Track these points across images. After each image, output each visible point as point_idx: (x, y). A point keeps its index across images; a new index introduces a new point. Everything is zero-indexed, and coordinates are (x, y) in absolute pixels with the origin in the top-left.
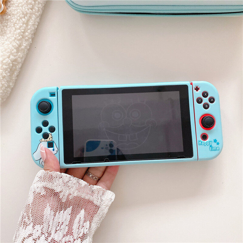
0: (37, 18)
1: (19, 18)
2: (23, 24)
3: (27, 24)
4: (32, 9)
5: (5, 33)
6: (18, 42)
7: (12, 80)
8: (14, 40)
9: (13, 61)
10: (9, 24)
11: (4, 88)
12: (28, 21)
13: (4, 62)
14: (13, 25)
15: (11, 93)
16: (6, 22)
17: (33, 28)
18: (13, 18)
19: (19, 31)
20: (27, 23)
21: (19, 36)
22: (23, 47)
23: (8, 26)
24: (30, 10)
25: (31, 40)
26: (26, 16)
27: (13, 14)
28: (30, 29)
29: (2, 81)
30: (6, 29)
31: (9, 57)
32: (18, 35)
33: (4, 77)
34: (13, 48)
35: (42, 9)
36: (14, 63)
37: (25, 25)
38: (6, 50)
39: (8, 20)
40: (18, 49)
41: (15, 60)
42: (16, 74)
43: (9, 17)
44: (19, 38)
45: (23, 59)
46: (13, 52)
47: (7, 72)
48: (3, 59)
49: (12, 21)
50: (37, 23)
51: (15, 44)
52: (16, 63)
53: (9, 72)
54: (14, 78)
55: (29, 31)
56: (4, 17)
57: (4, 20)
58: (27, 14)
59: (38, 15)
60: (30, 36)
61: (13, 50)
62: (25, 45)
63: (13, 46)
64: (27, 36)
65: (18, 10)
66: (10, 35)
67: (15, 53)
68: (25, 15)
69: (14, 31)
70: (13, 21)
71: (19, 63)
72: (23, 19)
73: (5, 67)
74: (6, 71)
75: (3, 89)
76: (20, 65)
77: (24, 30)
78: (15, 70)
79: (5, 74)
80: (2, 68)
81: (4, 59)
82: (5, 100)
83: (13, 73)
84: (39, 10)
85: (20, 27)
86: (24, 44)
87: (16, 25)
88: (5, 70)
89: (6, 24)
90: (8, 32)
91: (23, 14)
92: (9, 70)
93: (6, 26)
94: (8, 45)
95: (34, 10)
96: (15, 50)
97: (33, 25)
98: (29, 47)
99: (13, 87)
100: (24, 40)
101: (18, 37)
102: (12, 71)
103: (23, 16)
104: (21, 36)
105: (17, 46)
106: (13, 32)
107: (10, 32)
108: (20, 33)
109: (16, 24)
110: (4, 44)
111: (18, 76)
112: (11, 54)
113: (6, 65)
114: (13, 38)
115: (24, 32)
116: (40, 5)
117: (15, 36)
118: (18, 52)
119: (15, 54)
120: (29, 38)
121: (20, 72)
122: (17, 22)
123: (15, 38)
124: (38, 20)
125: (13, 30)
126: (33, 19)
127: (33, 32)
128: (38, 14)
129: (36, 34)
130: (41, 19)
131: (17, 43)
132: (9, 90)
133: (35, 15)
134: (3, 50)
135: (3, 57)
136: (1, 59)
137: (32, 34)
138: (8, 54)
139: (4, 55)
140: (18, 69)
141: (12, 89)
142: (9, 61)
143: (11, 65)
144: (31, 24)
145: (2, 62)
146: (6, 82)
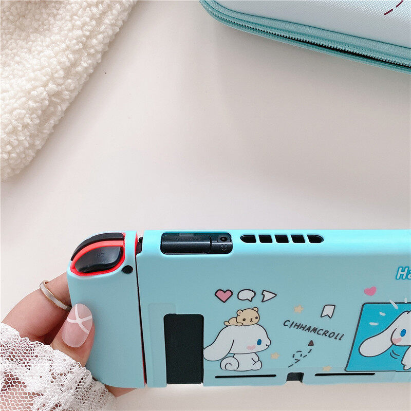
0: (124, 11)
1: (85, 4)
2: (92, 19)
3: (99, 20)
5: (49, 30)
6: (71, 56)
7: (42, 133)
8: (65, 50)
9: (53, 95)
10: (61, 12)
11: (21, 149)
12: (104, 14)
13: (34, 93)
14: (68, 17)
15: (34, 159)
16: (55, 7)
17: (111, 33)
19: (80, 32)
20: (99, 18)
21: (77, 43)
22: (79, 69)
23: (59, 17)
25: (99, 56)
26: (102, 3)
28: (104, 32)
29: (21, 134)
30: (52, 21)
31: (45, 85)
32: (74, 41)
33: (25, 126)
34: (58, 67)
36: (53, 99)
37: (94, 22)
38: (43, 68)
39: (61, 3)
40: (68, 71)
41: (57, 94)
42: (52, 122)
44: (77, 47)
45: (75, 93)
46: (56, 75)
47: (34, 116)
48: (31, 87)
49: (68, 7)
50: (120, 23)
51: (64, 59)
52: (58, 101)
53: (39, 117)
54: (46, 131)
55: (100, 36)
59: (127, 6)
60: (100, 48)
61: (56, 72)
62: (85, 65)
63: (60, 63)
64: (93, 47)
66: (58, 37)
67: (60, 78)
69: (69, 30)
70: (72, 8)
72: (94, 10)
73: (32, 104)
74: (33, 113)
75: (18, 151)
76: (64, 107)
77: (91, 32)
78: (53, 113)
79: (29, 121)
80: (26, 106)
81: (34, 88)
82: (18, 172)
83: (47, 120)
85: (84, 24)
86: (82, 63)
87: (75, 17)
88: (33, 111)
89: (55, 11)
90: (56, 30)
92: (40, 112)
93: (55, 16)
94: (50, 58)
96: (62, 73)
97: (112, 25)
98: (91, 71)
99: (40, 147)
100: (86, 54)
101: (74, 45)
102: (45, 114)
104: (81, 44)
105: (68, 64)
106: (66, 32)
107: (61, 29)
108: (80, 37)
109: (76, 15)
110: (42, 54)
111: (55, 127)
112: (52, 78)
113: (36, 102)
114: (64, 46)
115: (88, 38)
117: (68, 42)
119: (60, 81)
120: (97, 51)
121: (61, 120)
122: (80, 12)
123: (68, 47)
124: (125, 16)
125: (66, 28)
126: (114, 12)
127: (108, 41)
129: (113, 44)
130: (130, 16)
131: (68, 58)
132: (32, 153)
133: (121, 4)
134: (36, 67)
135: (33, 82)
136: (28, 86)
137: (105, 44)
138: (45, 79)
139: (35, 79)
140: (59, 114)
141: (38, 153)
142: (45, 93)
143: (47, 103)
144: (108, 22)
145: (29, 93)
146: (28, 138)
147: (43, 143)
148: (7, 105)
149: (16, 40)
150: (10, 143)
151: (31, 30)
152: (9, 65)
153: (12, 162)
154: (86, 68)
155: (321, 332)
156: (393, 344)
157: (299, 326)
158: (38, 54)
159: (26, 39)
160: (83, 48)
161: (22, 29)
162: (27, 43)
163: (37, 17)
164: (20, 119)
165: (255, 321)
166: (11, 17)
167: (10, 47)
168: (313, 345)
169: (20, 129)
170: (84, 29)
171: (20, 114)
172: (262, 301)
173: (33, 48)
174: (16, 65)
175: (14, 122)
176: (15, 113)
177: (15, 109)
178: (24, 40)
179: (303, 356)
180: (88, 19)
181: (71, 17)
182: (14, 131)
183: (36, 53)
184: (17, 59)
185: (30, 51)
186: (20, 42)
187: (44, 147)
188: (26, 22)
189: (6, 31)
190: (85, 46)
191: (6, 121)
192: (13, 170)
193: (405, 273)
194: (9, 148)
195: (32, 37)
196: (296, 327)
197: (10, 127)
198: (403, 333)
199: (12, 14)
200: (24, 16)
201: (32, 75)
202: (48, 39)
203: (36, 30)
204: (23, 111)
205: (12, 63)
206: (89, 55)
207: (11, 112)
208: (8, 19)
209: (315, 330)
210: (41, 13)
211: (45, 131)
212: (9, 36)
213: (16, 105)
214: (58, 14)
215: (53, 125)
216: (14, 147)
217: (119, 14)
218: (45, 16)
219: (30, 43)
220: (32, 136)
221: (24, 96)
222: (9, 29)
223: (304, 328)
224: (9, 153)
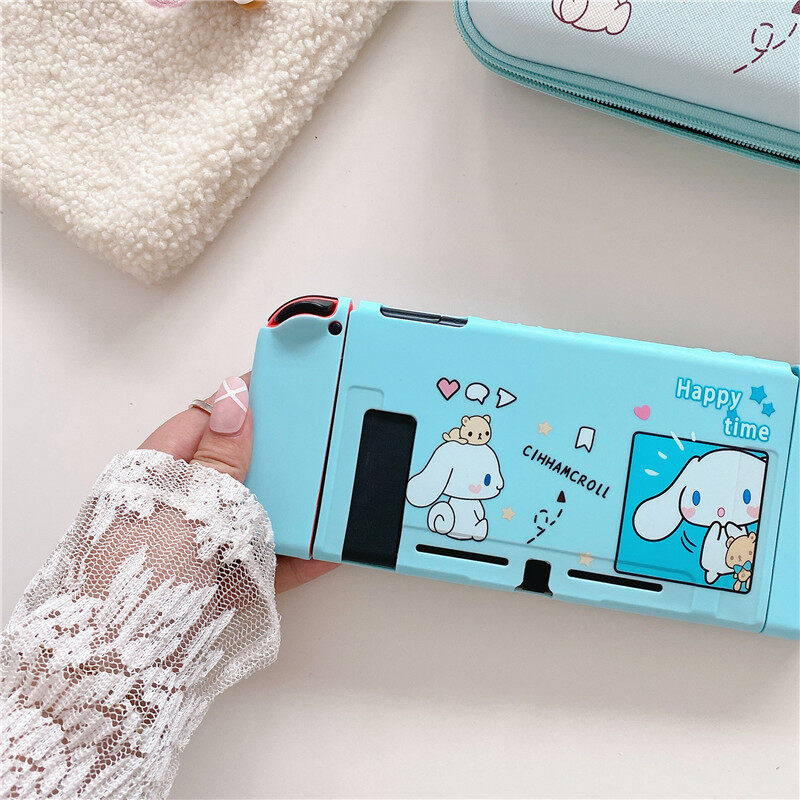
0: (353, 47)
1: (297, 33)
2: (304, 56)
3: (315, 59)
4: (344, 17)
5: (240, 68)
6: (269, 108)
7: (217, 217)
8: (261, 100)
9: (238, 163)
10: (260, 44)
11: (186, 236)
12: (322, 49)
13: (212, 157)
14: (271, 52)
15: (202, 255)
16: (253, 37)
17: (329, 77)
18: (278, 29)
19: (285, 74)
20: (316, 56)
21: (280, 90)
22: (279, 127)
23: (257, 50)
24: (338, 19)
25: (309, 111)
26: (321, 34)
27: (283, 19)
28: (320, 76)
29: (188, 214)
30: (247, 56)
31: (229, 147)
32: (276, 87)
33: (195, 204)
34: (250, 123)
35: (375, 25)
36: (238, 168)
37: (307, 61)
38: (228, 123)
39: (262, 31)
40: (264, 129)
41: (244, 162)
42: (233, 203)
43: (269, 22)
44: (279, 95)
45: (270, 164)
46: (246, 134)
47: (209, 190)
48: (209, 148)
49: (273, 37)
50: (345, 64)
51: (259, 112)
52: (244, 172)
53: (215, 193)
54: (223, 215)
55: (314, 82)
56: (255, 19)
57: (249, 28)
58: (325, 27)
59: (357, 40)
60: (311, 99)
61: (246, 130)
62: (288, 122)
63: (252, 117)
64: (302, 97)
65: (303, 10)
66: (253, 79)
67: (250, 139)
68: (318, 29)
69: (270, 70)
70: (278, 38)
71: (252, 172)
72: (309, 43)
73: (207, 173)
74: (207, 186)
75: (181, 239)
76: (253, 181)
77: (301, 75)
78: (236, 190)
79: (201, 197)
80: (199, 175)
81: (213, 150)
82: (176, 272)
83: (225, 200)
84: (363, 26)
85: (292, 63)
86: (285, 119)
87: (281, 53)
88: (207, 183)
89: (252, 42)
90: (251, 68)
91: (313, 25)
92: (217, 186)
93: (252, 49)
94: (239, 108)
95: (349, 22)
96: (254, 131)
97: (333, 66)
98: (296, 132)
99: (212, 238)
100: (291, 107)
101: (276, 92)
102: (224, 190)
103: (311, 31)
104: (284, 92)
105: (264, 119)
106: (265, 73)
107: (258, 69)
108: (285, 81)
109: (282, 49)
110: (228, 103)
111: (236, 211)
112: (240, 139)
113: (214, 170)
114: (260, 92)
115: (296, 83)
116: (373, 12)
117: (267, 88)
118: (259, 138)
119: (251, 143)
120: (307, 104)
121: (246, 202)
122: (288, 46)
123: (266, 94)
124: (352, 54)
125: (267, 68)
126: (338, 47)
127: (324, 89)
128: (356, 36)
129: (331, 96)
130: (360, 54)
131: (265, 111)
132: (199, 246)
133: (349, 37)
134: (218, 121)
135: (212, 141)
136: (206, 147)
137: (319, 95)
138: (229, 138)
139: (215, 138)
140: (243, 191)
141: (208, 246)
142: (227, 158)
143: (228, 173)
144: (327, 62)
145: (205, 156)
146: (197, 222)
147: (216, 234)
148: (173, 171)
149: (193, 81)
150: (170, 227)
151: (216, 68)
152: (180, 117)
153: (171, 254)
154: (289, 128)
155: (576, 477)
156: (684, 518)
157: (545, 460)
158: (223, 103)
159: (207, 81)
160: (287, 98)
161: (203, 65)
162: (208, 86)
163: (226, 49)
164: (189, 193)
165: (485, 438)
166: (189, 48)
167: (184, 90)
168: (564, 501)
169: (187, 207)
170: (292, 69)
171: (189, 185)
172: (497, 407)
173: (216, 94)
174: (191, 116)
175: (181, 197)
176: (182, 184)
177: (183, 178)
178: (204, 80)
179: (550, 521)
180: (299, 57)
181: (275, 51)
182: (179, 210)
183: (221, 99)
184: (192, 107)
185: (211, 98)
186: (198, 84)
187: (217, 239)
188: (211, 55)
189: (180, 67)
190: (291, 95)
191: (169, 195)
192: (170, 268)
193: (687, 389)
194: (169, 233)
195: (217, 77)
196: (541, 461)
197: (174, 203)
198: (696, 498)
199: (191, 43)
200: (207, 47)
201: (212, 131)
202: (238, 82)
203: (223, 69)
204: (196, 183)
205: (184, 114)
206: (296, 108)
207: (177, 183)
208: (184, 50)
209: (567, 471)
210: (233, 44)
211: (221, 215)
212: (182, 75)
213: (185, 173)
214: (256, 46)
215: (233, 207)
216: (175, 234)
217: (345, 50)
218: (237, 49)
219: (213, 86)
220: (202, 219)
221: (197, 161)
222: (185, 64)
223: (552, 464)
224: (168, 241)
